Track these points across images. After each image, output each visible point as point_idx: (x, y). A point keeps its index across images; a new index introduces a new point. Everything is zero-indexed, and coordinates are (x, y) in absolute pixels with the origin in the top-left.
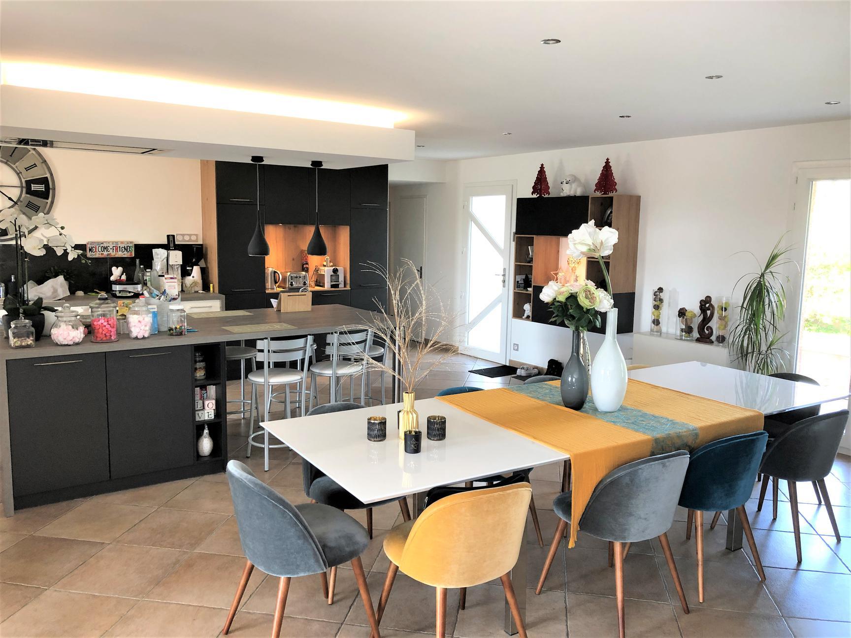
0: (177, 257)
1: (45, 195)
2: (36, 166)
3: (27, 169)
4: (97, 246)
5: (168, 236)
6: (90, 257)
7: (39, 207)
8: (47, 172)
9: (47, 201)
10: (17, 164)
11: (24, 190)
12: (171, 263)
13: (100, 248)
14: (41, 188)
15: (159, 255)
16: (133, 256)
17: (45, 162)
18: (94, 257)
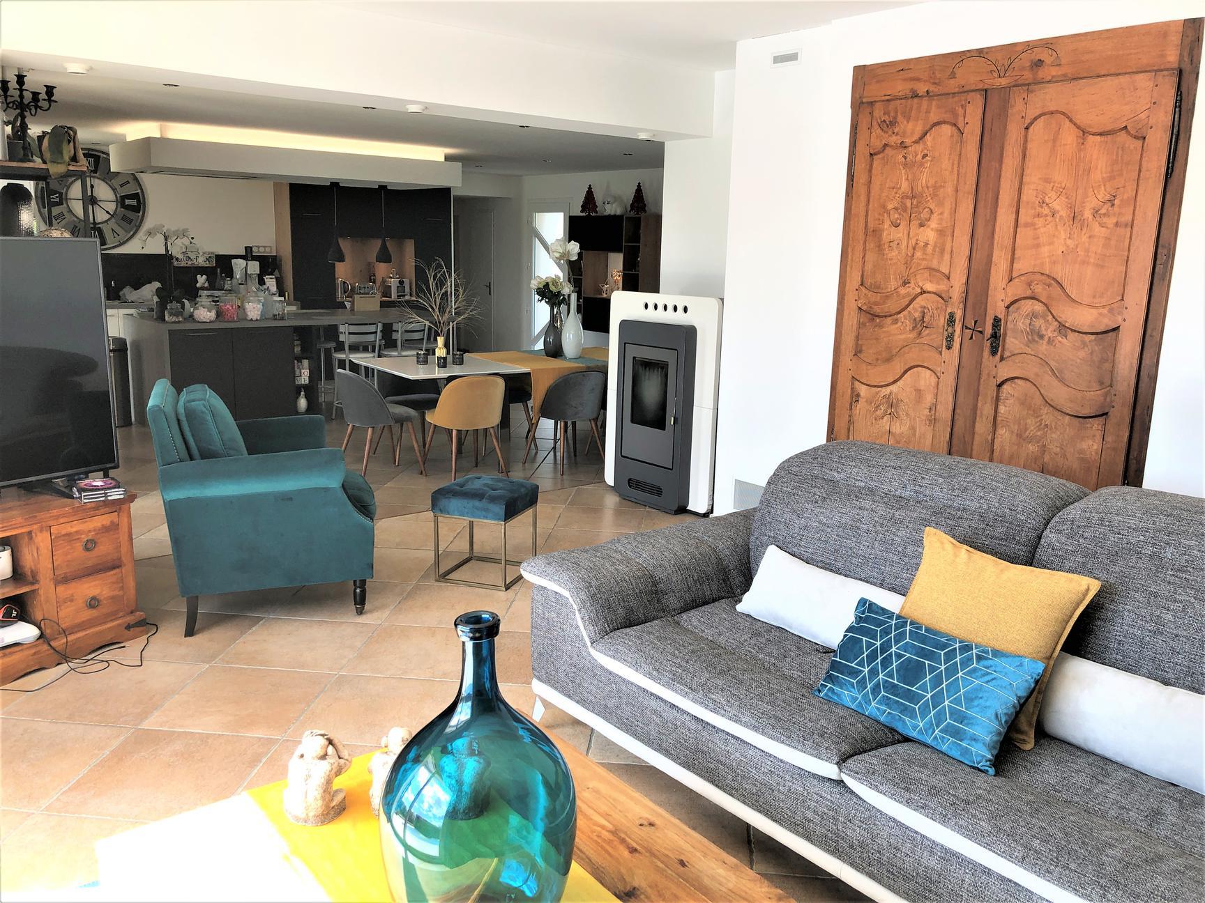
0: (254, 267)
1: (137, 208)
2: (129, 183)
3: (122, 186)
5: (246, 247)
6: (177, 266)
7: (133, 220)
10: (112, 182)
11: (119, 205)
12: (249, 272)
13: (185, 258)
14: (134, 202)
15: (238, 265)
16: (214, 265)
17: (136, 179)
18: (180, 266)
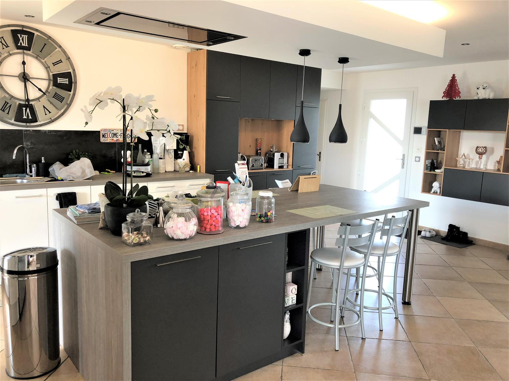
1: (68, 87)
2: (62, 62)
3: (54, 64)
4: (109, 133)
6: (103, 142)
7: (64, 98)
8: (70, 68)
9: (70, 93)
10: (45, 59)
11: (52, 83)
12: (167, 148)
13: (111, 134)
14: (65, 81)
16: (137, 141)
17: (68, 58)
18: (106, 142)
